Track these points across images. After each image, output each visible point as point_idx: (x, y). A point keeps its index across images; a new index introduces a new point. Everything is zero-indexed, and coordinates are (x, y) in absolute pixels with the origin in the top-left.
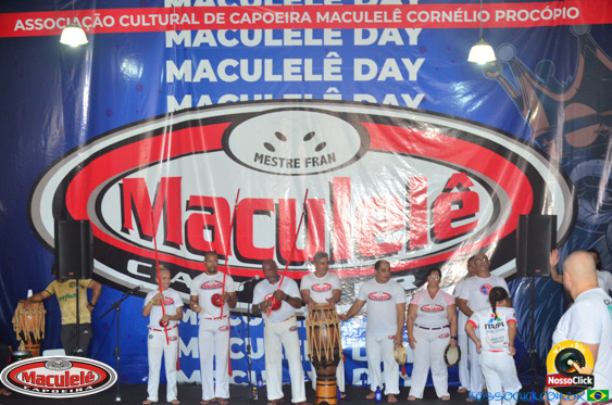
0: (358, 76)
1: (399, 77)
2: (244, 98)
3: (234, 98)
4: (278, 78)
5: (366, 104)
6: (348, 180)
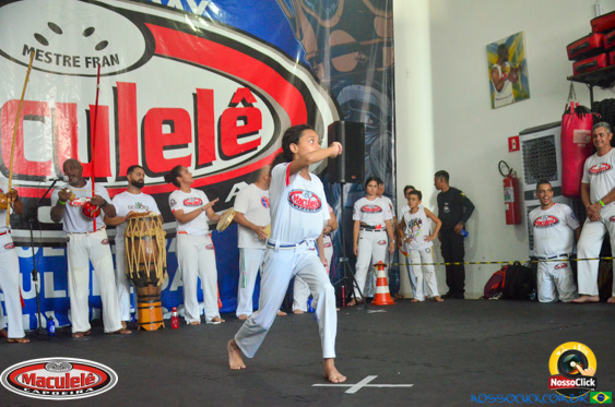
6: (134, 85)
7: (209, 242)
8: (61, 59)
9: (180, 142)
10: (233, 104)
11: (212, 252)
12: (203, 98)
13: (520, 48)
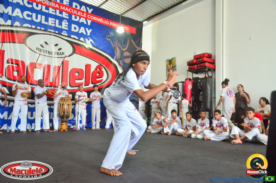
0: (73, 30)
1: (85, 33)
2: (34, 27)
3: (30, 26)
4: (46, 23)
5: (74, 39)
6: (68, 61)
7: (85, 107)
8: (47, 52)
9: (81, 78)
10: (96, 69)
11: (86, 110)
12: (88, 67)
13: (175, 61)
